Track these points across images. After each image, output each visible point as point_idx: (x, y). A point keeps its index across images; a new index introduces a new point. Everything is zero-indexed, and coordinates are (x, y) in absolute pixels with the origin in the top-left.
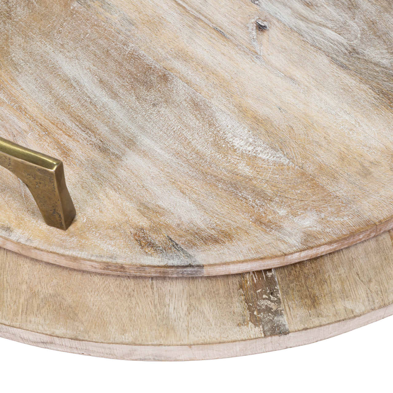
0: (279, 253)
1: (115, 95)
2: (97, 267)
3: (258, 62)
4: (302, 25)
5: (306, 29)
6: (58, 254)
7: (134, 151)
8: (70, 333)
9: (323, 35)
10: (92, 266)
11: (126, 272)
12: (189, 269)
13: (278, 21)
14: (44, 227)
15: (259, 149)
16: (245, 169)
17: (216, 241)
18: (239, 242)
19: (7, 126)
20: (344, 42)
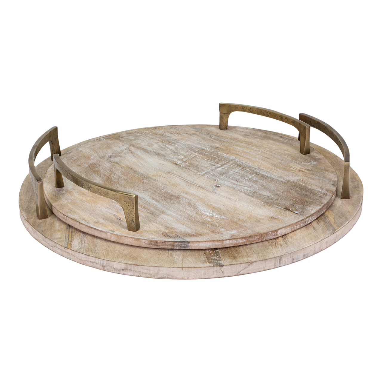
0: (221, 240)
1: (158, 201)
2: (147, 243)
3: (216, 194)
4: (235, 186)
5: (236, 187)
6: (132, 238)
7: (164, 214)
8: (134, 263)
9: (243, 188)
10: (145, 243)
11: (158, 245)
12: (184, 244)
13: (225, 185)
14: (127, 231)
15: (214, 215)
16: (208, 219)
17: (195, 236)
18: (204, 236)
19: (115, 207)
20: (252, 190)
